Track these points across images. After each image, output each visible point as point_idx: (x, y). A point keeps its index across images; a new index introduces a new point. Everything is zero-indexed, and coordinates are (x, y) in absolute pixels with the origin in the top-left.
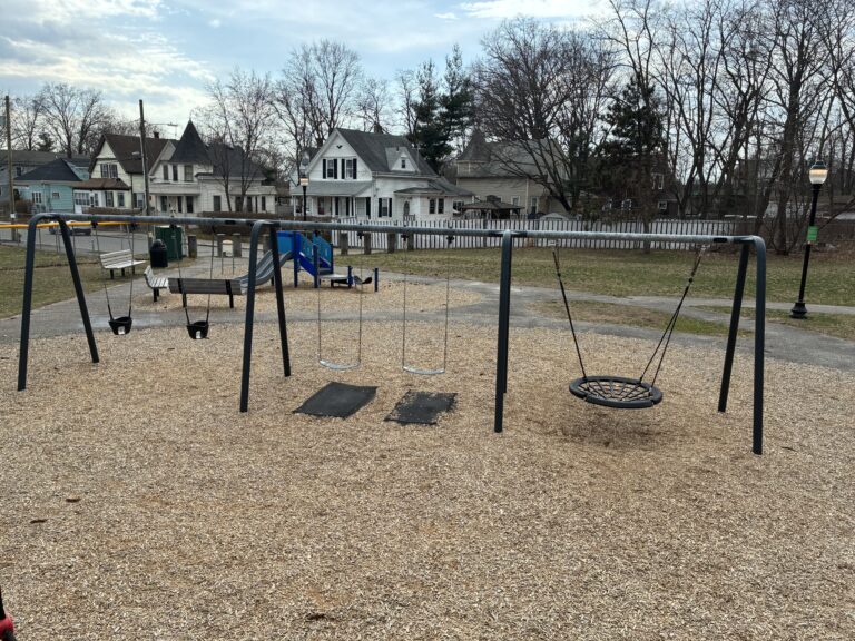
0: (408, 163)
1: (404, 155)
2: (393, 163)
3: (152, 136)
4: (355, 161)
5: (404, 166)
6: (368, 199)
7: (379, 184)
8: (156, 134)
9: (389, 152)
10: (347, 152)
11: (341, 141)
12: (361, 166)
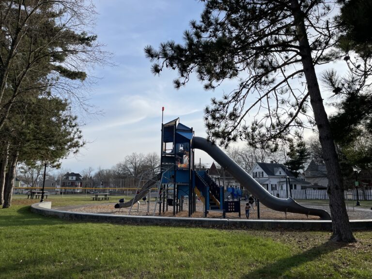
0: (282, 172)
1: (280, 170)
2: (277, 172)
3: (202, 168)
4: (263, 172)
5: (280, 174)
6: (267, 185)
7: (271, 179)
8: (203, 167)
9: (275, 169)
10: (260, 170)
11: (258, 166)
12: (265, 174)
